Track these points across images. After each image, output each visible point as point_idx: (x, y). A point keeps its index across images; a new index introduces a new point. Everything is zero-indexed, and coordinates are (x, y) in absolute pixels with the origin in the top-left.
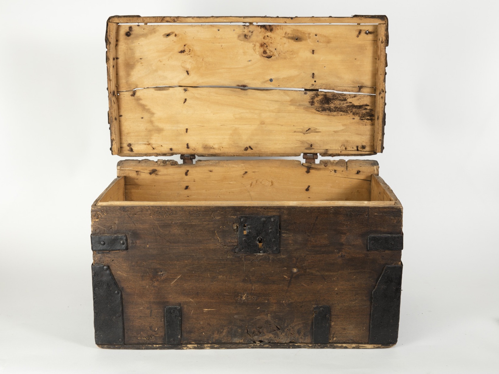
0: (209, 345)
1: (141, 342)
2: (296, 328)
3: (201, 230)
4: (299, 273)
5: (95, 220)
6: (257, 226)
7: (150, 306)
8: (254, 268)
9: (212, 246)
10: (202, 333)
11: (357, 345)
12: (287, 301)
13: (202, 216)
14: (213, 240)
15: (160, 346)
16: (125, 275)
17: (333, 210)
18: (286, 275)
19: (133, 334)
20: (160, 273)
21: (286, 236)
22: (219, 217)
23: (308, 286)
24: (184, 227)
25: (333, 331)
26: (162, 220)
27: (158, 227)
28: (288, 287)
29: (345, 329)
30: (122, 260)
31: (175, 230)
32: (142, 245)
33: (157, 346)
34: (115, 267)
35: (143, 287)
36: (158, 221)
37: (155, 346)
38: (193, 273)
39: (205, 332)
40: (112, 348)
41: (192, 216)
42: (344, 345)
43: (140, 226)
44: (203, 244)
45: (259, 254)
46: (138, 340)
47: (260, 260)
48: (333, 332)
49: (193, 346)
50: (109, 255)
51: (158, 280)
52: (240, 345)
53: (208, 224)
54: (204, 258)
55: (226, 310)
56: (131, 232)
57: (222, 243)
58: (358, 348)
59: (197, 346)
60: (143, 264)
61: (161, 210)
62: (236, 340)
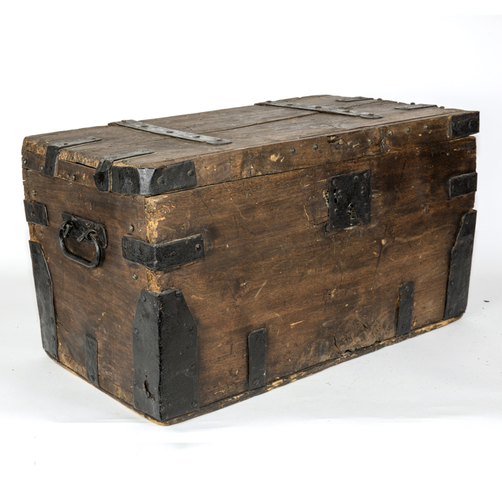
0: (295, 375)
1: (218, 398)
2: (382, 321)
3: (290, 207)
4: (387, 244)
5: (160, 219)
6: (348, 188)
7: (231, 338)
8: (344, 250)
9: (300, 229)
10: (288, 360)
11: (434, 325)
12: (375, 287)
13: (290, 186)
14: (301, 220)
15: (242, 396)
16: (201, 299)
17: (418, 152)
18: (375, 251)
19: (208, 389)
20: (242, 285)
21: (376, 197)
22: (308, 184)
23: (395, 259)
24: (270, 207)
25: (414, 314)
26: (244, 202)
27: (240, 213)
28: (377, 267)
29: (425, 308)
30: (198, 276)
31: (260, 213)
32: (221, 246)
33: (238, 397)
34: (188, 288)
35: (222, 311)
36: (240, 203)
37: (235, 397)
38: (280, 274)
39: (292, 358)
40: (183, 419)
41: (279, 189)
42: (424, 329)
43: (218, 217)
44: (291, 228)
45: (348, 228)
46: (215, 395)
47: (351, 236)
48: (414, 316)
49: (279, 383)
50: (180, 272)
51: (240, 296)
52: (328, 364)
53: (297, 197)
54: (292, 248)
55: (314, 317)
56: (207, 229)
57: (311, 221)
58: (435, 328)
59: (284, 382)
60: (223, 276)
61: (243, 186)
62: (324, 358)
